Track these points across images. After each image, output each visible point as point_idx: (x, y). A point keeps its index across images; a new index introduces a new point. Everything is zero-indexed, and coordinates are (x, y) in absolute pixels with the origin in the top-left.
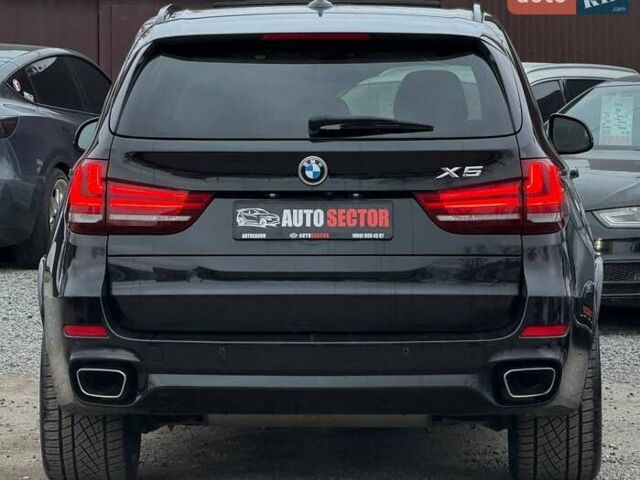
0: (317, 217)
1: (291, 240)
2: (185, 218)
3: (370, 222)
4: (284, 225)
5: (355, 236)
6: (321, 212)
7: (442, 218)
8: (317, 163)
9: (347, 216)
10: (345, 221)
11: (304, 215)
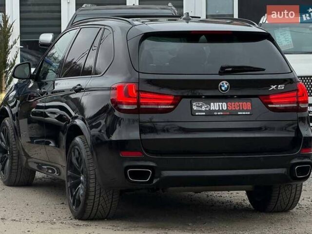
0: (224, 106)
1: (215, 115)
2: (172, 107)
3: (244, 107)
4: (211, 109)
5: (239, 113)
6: (225, 104)
7: (270, 106)
8: (226, 84)
9: (236, 105)
10: (234, 107)
11: (219, 105)
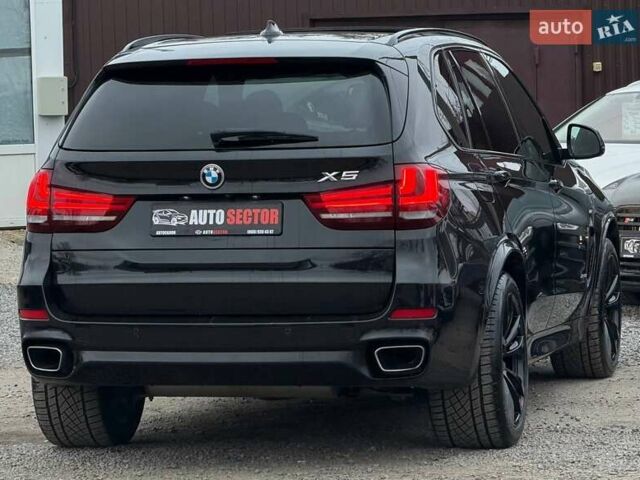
0: (218, 216)
1: (196, 236)
2: (113, 218)
3: (261, 220)
4: (191, 223)
5: (249, 232)
6: (223, 212)
7: (324, 216)
8: (215, 169)
9: (243, 214)
10: (241, 219)
11: (208, 215)
